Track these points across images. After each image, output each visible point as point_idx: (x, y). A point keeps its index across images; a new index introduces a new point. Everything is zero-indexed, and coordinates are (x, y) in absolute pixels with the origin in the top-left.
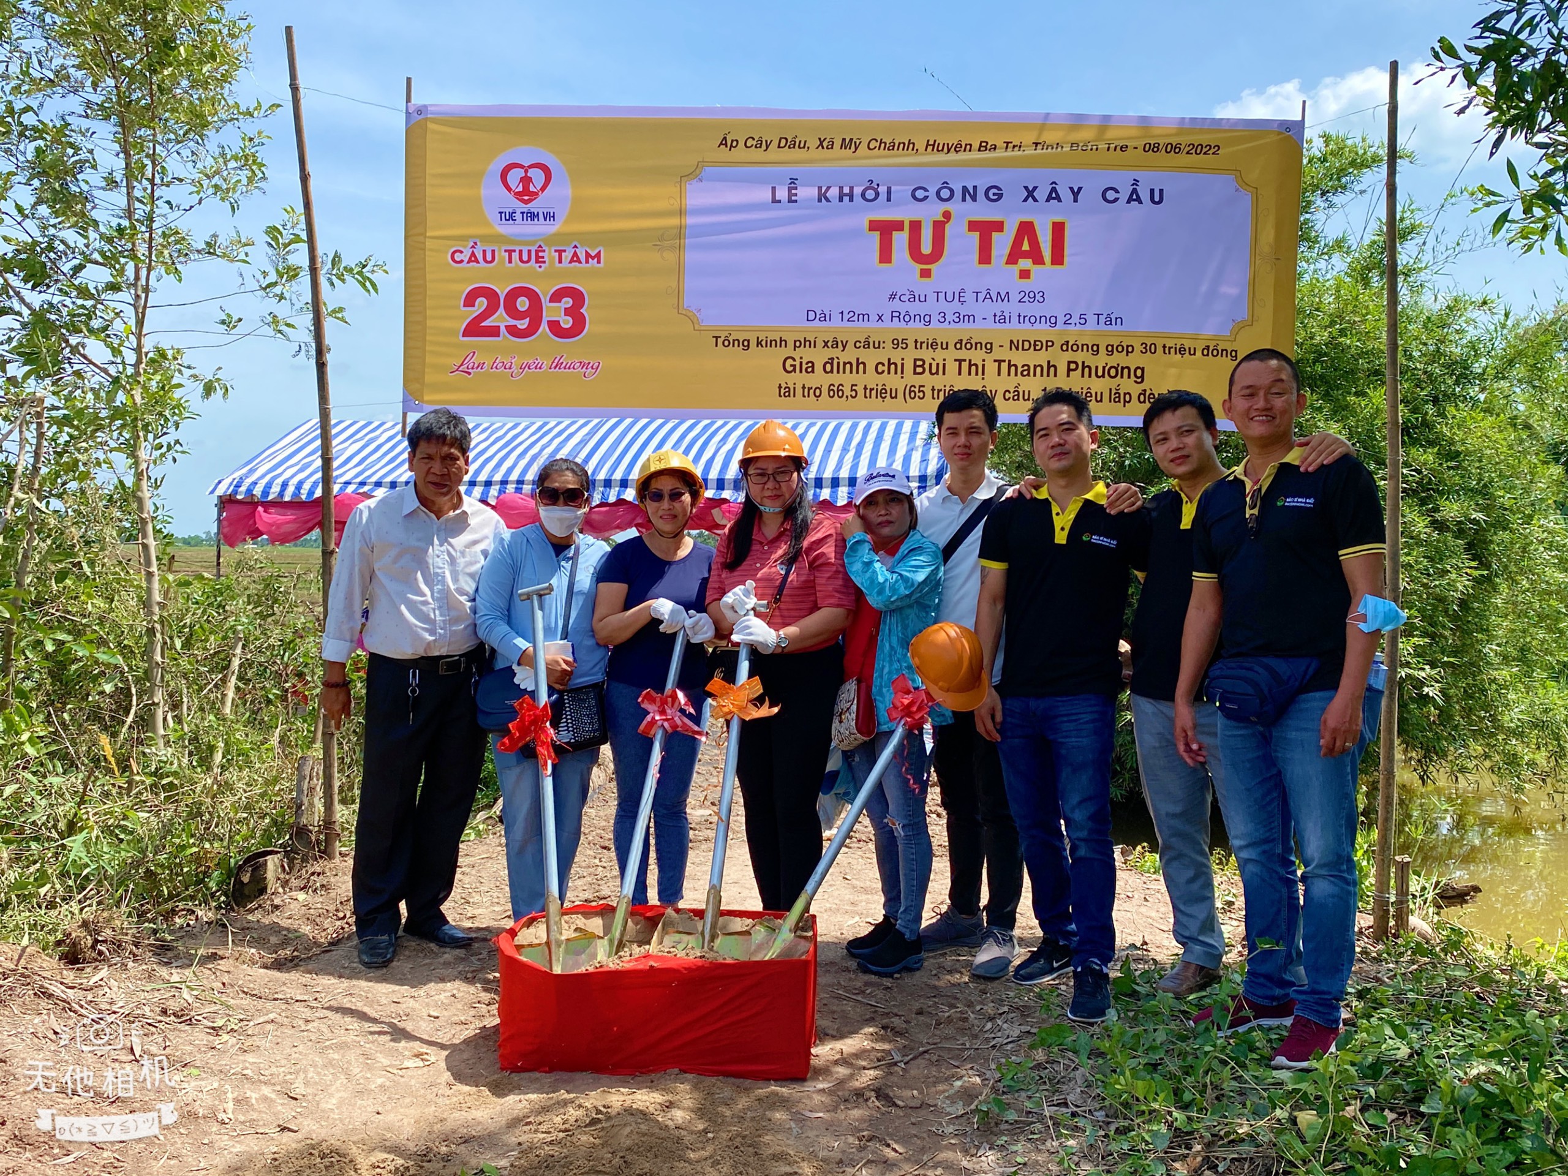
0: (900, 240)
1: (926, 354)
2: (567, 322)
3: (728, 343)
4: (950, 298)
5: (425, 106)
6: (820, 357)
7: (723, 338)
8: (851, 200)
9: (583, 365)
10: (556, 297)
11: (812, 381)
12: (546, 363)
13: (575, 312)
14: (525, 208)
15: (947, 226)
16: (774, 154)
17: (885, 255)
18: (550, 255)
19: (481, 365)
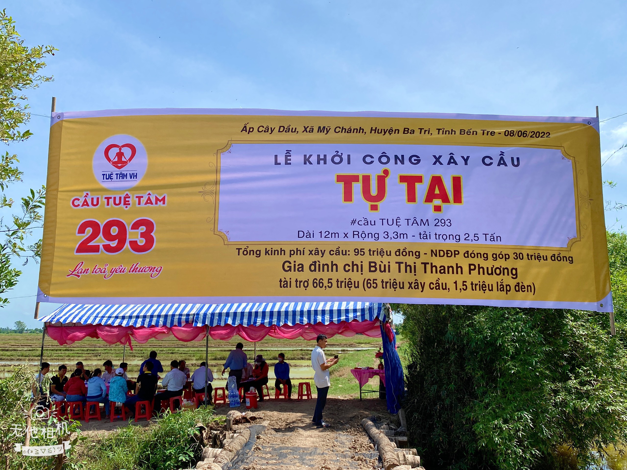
0: (357, 187)
1: (377, 259)
2: (141, 242)
3: (247, 252)
4: (390, 223)
5: (62, 114)
6: (307, 260)
7: (243, 250)
8: (325, 163)
9: (151, 269)
10: (136, 226)
11: (302, 276)
12: (128, 268)
13: (147, 235)
14: (118, 171)
15: (387, 179)
16: (276, 136)
17: (348, 197)
18: (133, 200)
19: (86, 271)
